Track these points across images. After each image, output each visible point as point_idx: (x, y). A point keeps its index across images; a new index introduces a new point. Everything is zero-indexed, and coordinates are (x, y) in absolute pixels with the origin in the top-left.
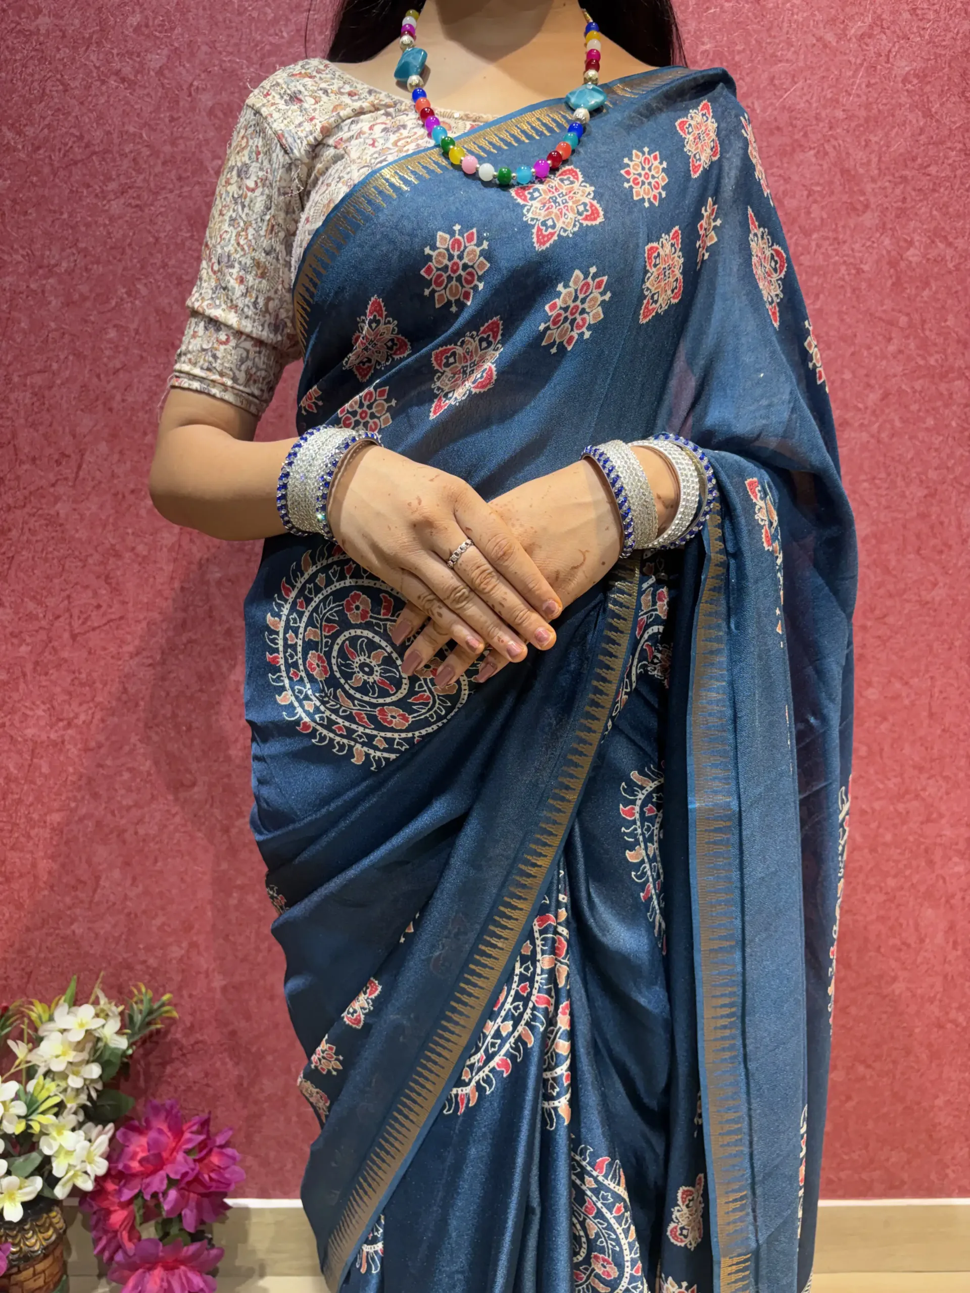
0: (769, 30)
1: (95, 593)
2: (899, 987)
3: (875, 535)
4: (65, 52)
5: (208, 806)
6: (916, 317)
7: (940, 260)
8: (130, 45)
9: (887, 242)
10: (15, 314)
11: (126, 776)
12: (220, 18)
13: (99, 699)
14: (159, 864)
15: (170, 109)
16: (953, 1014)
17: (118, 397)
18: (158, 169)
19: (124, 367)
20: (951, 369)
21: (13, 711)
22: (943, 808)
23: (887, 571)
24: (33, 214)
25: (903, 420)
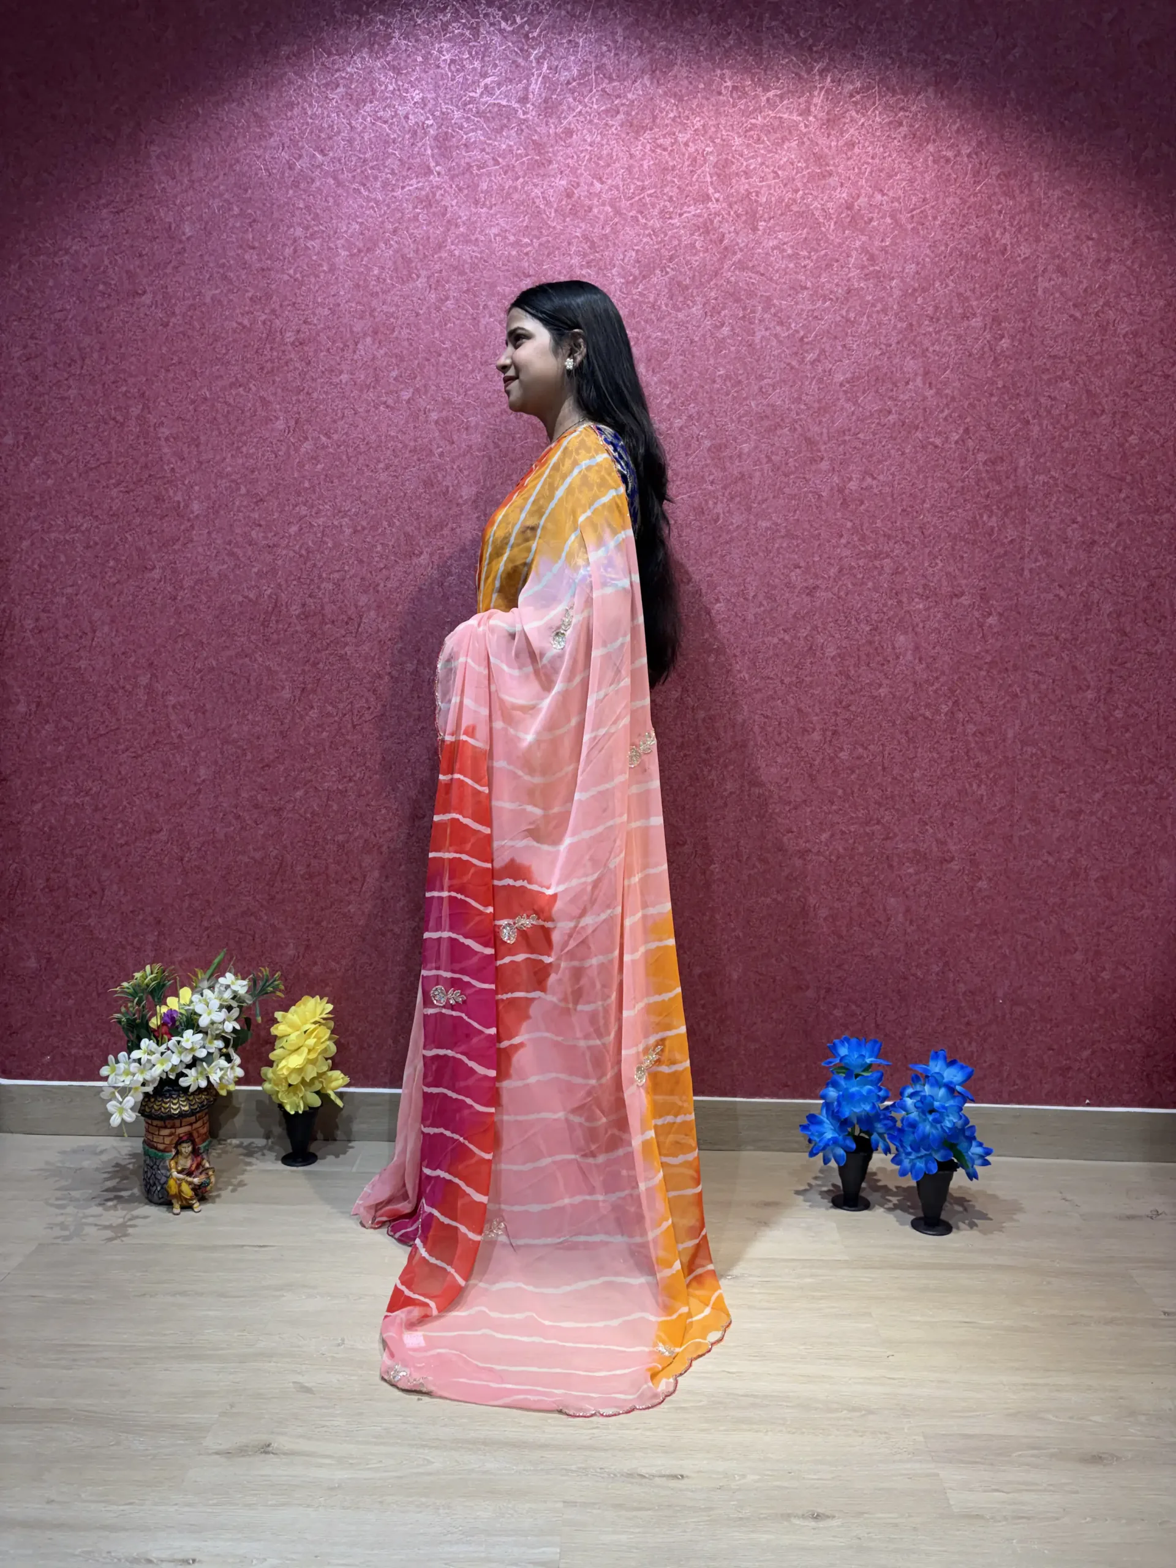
0: (757, 361)
1: (367, 701)
3: (839, 655)
4: (356, 393)
6: (857, 522)
7: (869, 488)
8: (392, 387)
9: (836, 479)
10: (325, 539)
11: (384, 811)
12: (442, 370)
13: (368, 764)
15: (414, 421)
16: (913, 971)
17: (382, 585)
18: (407, 455)
19: (385, 567)
20: (881, 553)
21: (317, 772)
22: (896, 830)
23: (848, 677)
24: (336, 481)
25: (853, 585)
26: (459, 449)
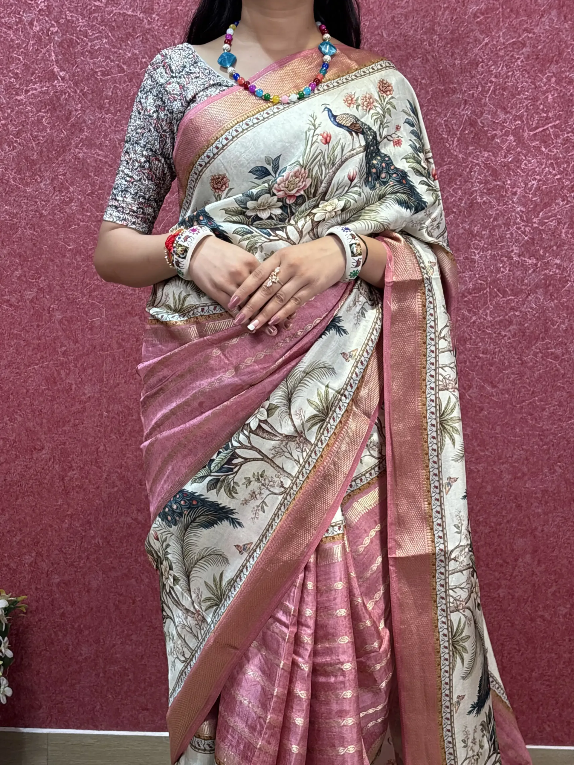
2: (502, 592)
5: (51, 463)
14: (20, 500)
16: (540, 612)
22: (525, 470)
26: (84, 73)
